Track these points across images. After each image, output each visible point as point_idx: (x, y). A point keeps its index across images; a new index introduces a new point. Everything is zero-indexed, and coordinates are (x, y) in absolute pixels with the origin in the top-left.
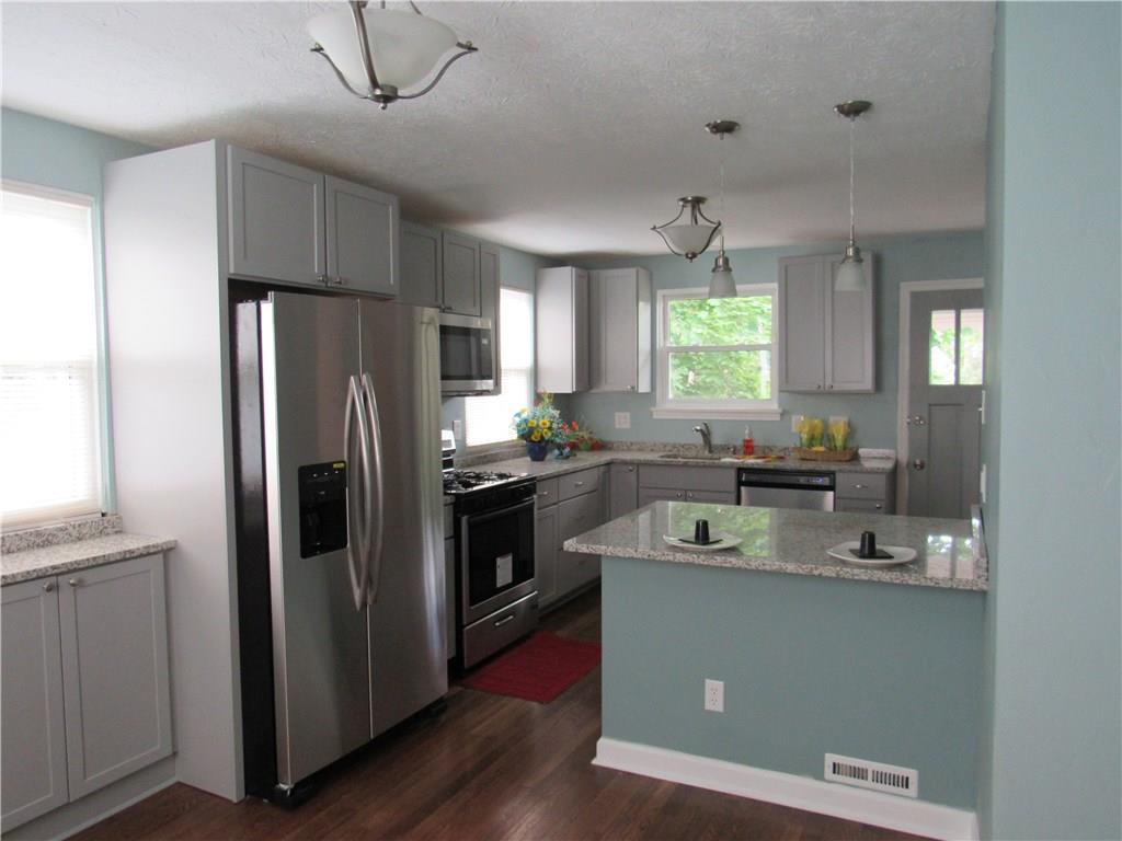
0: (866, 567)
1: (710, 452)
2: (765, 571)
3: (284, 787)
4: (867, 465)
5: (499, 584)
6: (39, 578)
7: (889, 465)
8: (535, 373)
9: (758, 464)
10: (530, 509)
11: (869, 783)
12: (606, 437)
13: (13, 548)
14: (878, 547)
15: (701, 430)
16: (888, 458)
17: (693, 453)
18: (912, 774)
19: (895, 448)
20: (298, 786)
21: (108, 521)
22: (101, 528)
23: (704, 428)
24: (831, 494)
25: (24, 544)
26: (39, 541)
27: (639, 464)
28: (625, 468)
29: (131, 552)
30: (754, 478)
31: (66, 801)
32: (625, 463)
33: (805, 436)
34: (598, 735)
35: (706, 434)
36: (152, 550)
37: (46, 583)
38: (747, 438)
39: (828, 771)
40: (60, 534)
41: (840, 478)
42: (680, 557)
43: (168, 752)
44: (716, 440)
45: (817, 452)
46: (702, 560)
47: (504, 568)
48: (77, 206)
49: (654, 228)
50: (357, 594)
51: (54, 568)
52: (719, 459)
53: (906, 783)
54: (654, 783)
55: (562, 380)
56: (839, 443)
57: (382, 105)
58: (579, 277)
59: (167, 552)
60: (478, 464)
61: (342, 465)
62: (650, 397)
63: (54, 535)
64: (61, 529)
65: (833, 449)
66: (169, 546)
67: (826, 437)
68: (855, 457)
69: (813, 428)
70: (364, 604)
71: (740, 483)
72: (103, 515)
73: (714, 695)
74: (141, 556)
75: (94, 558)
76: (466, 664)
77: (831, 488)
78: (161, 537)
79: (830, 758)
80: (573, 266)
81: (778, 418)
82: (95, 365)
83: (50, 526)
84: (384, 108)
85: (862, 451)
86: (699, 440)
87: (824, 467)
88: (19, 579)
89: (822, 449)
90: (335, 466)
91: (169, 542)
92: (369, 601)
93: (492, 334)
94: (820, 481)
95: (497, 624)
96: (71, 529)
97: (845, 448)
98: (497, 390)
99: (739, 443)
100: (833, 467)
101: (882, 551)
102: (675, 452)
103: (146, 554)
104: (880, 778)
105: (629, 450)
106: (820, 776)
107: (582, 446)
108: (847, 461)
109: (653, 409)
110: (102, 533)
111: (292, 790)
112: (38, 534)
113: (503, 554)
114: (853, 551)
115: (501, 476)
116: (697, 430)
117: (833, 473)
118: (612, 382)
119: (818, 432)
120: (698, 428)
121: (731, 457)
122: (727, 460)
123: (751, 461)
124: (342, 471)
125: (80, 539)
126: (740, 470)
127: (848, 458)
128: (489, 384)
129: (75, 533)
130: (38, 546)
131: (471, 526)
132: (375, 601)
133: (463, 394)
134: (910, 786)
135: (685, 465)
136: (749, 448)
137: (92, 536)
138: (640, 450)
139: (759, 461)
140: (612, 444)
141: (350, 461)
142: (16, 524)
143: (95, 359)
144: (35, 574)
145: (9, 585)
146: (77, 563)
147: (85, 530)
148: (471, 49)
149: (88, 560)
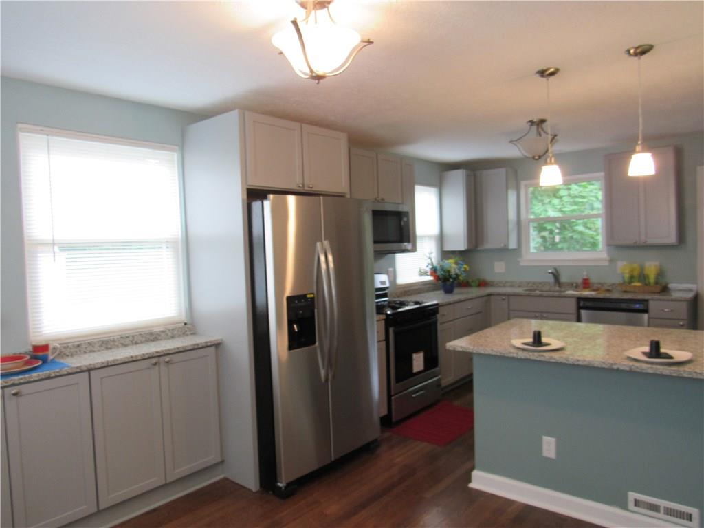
0: (652, 363)
1: (560, 287)
2: (578, 365)
3: (281, 485)
4: (675, 295)
5: (415, 370)
6: (149, 358)
7: (690, 295)
8: (441, 238)
9: (591, 295)
10: (435, 323)
11: (661, 515)
12: (488, 278)
13: (139, 342)
14: (663, 350)
15: (552, 273)
16: (690, 290)
17: (547, 288)
18: (695, 512)
19: (696, 283)
20: (289, 485)
21: (187, 327)
22: (184, 331)
23: (554, 271)
24: (646, 316)
25: (144, 339)
26: (152, 338)
27: (509, 295)
28: (500, 298)
29: (198, 345)
30: (589, 304)
31: (163, 482)
32: (499, 294)
33: (627, 276)
34: (473, 468)
35: (556, 275)
36: (209, 344)
37: (154, 361)
38: (585, 277)
39: (631, 505)
40: (163, 334)
41: (652, 305)
42: (522, 355)
43: (219, 460)
44: (563, 279)
45: (635, 286)
46: (534, 356)
47: (418, 361)
48: (170, 153)
49: (511, 142)
50: (323, 372)
51: (157, 352)
52: (564, 292)
53: (689, 517)
54: (509, 502)
55: (459, 242)
56: (652, 279)
57: (317, 81)
58: (468, 176)
59: (217, 345)
60: (404, 295)
61: (312, 296)
62: (517, 251)
63: (160, 335)
64: (163, 332)
65: (647, 284)
66: (218, 342)
67: (643, 277)
68: (665, 290)
69: (632, 270)
70: (327, 380)
71: (580, 308)
72: (185, 324)
73: (549, 447)
74: (203, 347)
75: (178, 348)
76: (394, 420)
77: (646, 311)
78: (214, 337)
79: (632, 496)
80: (463, 168)
81: (607, 264)
82: (180, 241)
83: (157, 330)
84: (318, 83)
85: (671, 286)
86: (551, 279)
87: (640, 297)
88: (140, 358)
89: (638, 284)
90: (308, 296)
91: (219, 340)
92: (330, 377)
93: (410, 215)
94: (637, 306)
95: (414, 395)
96: (168, 332)
97: (656, 283)
98: (414, 250)
99: (580, 281)
100: (646, 297)
101: (666, 354)
102: (535, 287)
103: (206, 346)
104: (669, 512)
105: (504, 286)
106: (624, 506)
107: (473, 284)
108: (658, 293)
109: (520, 259)
110: (184, 334)
111: (286, 487)
112: (151, 334)
113: (417, 351)
114: (645, 353)
115: (416, 303)
116: (550, 273)
117: (647, 301)
118: (492, 242)
119: (636, 273)
120: (550, 271)
121: (574, 290)
122: (570, 292)
123: (587, 293)
124: (313, 299)
125: (173, 337)
126: (579, 299)
127: (658, 290)
128: (409, 246)
129: (170, 334)
130: (151, 340)
131: (396, 334)
132: (334, 377)
133: (394, 252)
134: (693, 519)
135: (541, 296)
136: (586, 284)
137: (179, 336)
138: (512, 286)
139: (593, 293)
140: (493, 282)
141: (317, 294)
143: (180, 237)
144: (147, 356)
145: (134, 361)
146: (169, 350)
147: (175, 332)
148: (370, 42)
149: (175, 349)
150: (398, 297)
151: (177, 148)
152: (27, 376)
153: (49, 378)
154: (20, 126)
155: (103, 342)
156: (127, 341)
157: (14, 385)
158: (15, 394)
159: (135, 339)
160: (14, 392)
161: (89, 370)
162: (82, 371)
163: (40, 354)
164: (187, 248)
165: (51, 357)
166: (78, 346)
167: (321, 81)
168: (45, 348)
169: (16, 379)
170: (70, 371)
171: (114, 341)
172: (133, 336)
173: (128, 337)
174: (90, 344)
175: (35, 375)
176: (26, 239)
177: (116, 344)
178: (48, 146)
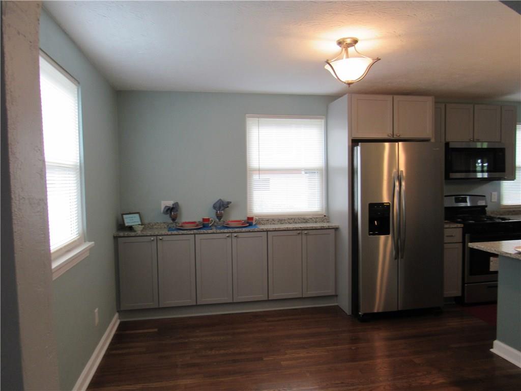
3: (360, 313)
5: (491, 269)
6: (296, 230)
20: (365, 315)
21: (325, 218)
25: (300, 221)
26: (304, 221)
29: (324, 227)
31: (302, 296)
37: (299, 232)
40: (310, 220)
43: (334, 294)
51: (301, 228)
59: (336, 229)
61: (388, 204)
64: (311, 219)
66: (336, 227)
72: (325, 216)
74: (327, 229)
75: (312, 227)
76: (465, 302)
83: (308, 217)
90: (385, 204)
96: (313, 219)
103: (329, 228)
110: (322, 221)
111: (363, 316)
112: (304, 219)
124: (388, 206)
125: (316, 222)
137: (320, 222)
142: (301, 215)
143: (324, 167)
144: (295, 229)
145: (288, 230)
146: (307, 227)
147: (317, 220)
148: (378, 59)
149: (310, 227)
150: (501, 215)
151: (324, 117)
152: (241, 229)
153: (250, 232)
154: (247, 115)
155: (279, 220)
156: (291, 221)
157: (235, 232)
158: (236, 236)
159: (296, 220)
160: (235, 235)
161: (267, 231)
162: (264, 231)
163: (250, 221)
164: (327, 173)
165: (254, 223)
166: (268, 220)
167: (351, 85)
168: (251, 219)
169: (236, 230)
170: (259, 230)
171: (285, 220)
172: (294, 219)
173: (292, 219)
174: (273, 220)
175: (244, 229)
176: (248, 167)
177: (286, 221)
178: (259, 123)
